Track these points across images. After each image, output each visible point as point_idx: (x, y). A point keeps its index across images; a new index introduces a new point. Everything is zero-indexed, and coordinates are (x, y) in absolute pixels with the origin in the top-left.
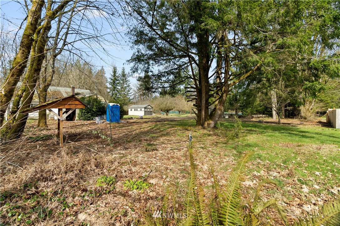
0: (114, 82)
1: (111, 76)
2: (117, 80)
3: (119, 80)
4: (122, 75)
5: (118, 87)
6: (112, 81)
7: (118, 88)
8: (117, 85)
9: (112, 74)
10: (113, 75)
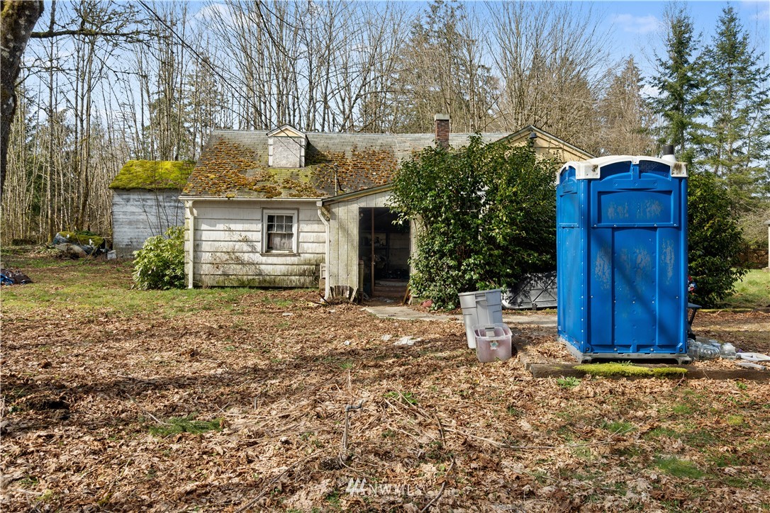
0: (678, 97)
1: (661, 69)
2: (692, 86)
3: (705, 83)
4: (722, 48)
5: (698, 120)
6: (666, 94)
7: (698, 126)
8: (692, 112)
9: (665, 57)
10: (671, 62)
